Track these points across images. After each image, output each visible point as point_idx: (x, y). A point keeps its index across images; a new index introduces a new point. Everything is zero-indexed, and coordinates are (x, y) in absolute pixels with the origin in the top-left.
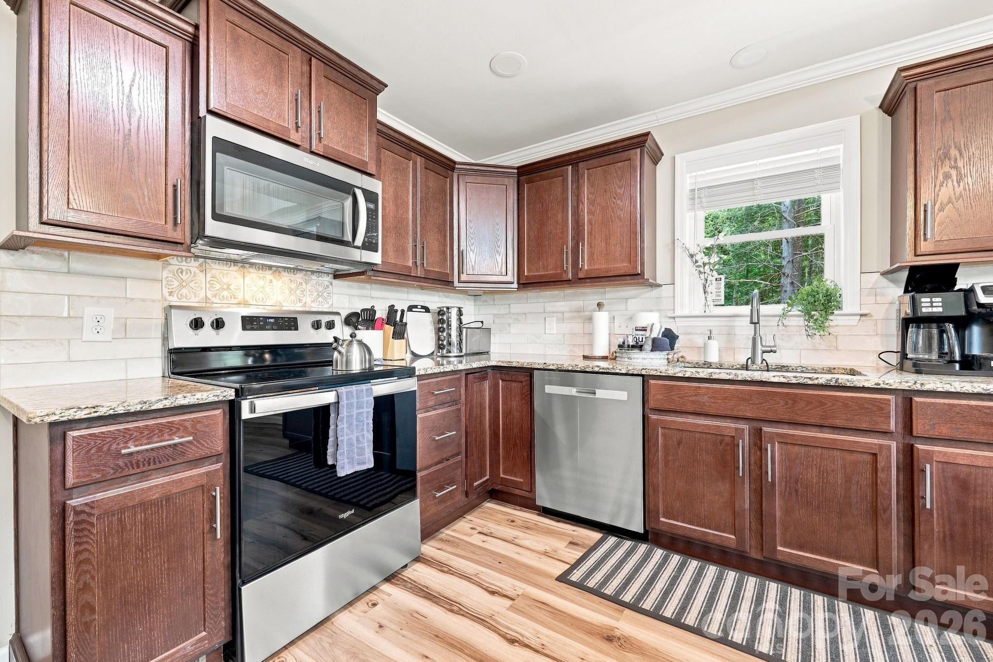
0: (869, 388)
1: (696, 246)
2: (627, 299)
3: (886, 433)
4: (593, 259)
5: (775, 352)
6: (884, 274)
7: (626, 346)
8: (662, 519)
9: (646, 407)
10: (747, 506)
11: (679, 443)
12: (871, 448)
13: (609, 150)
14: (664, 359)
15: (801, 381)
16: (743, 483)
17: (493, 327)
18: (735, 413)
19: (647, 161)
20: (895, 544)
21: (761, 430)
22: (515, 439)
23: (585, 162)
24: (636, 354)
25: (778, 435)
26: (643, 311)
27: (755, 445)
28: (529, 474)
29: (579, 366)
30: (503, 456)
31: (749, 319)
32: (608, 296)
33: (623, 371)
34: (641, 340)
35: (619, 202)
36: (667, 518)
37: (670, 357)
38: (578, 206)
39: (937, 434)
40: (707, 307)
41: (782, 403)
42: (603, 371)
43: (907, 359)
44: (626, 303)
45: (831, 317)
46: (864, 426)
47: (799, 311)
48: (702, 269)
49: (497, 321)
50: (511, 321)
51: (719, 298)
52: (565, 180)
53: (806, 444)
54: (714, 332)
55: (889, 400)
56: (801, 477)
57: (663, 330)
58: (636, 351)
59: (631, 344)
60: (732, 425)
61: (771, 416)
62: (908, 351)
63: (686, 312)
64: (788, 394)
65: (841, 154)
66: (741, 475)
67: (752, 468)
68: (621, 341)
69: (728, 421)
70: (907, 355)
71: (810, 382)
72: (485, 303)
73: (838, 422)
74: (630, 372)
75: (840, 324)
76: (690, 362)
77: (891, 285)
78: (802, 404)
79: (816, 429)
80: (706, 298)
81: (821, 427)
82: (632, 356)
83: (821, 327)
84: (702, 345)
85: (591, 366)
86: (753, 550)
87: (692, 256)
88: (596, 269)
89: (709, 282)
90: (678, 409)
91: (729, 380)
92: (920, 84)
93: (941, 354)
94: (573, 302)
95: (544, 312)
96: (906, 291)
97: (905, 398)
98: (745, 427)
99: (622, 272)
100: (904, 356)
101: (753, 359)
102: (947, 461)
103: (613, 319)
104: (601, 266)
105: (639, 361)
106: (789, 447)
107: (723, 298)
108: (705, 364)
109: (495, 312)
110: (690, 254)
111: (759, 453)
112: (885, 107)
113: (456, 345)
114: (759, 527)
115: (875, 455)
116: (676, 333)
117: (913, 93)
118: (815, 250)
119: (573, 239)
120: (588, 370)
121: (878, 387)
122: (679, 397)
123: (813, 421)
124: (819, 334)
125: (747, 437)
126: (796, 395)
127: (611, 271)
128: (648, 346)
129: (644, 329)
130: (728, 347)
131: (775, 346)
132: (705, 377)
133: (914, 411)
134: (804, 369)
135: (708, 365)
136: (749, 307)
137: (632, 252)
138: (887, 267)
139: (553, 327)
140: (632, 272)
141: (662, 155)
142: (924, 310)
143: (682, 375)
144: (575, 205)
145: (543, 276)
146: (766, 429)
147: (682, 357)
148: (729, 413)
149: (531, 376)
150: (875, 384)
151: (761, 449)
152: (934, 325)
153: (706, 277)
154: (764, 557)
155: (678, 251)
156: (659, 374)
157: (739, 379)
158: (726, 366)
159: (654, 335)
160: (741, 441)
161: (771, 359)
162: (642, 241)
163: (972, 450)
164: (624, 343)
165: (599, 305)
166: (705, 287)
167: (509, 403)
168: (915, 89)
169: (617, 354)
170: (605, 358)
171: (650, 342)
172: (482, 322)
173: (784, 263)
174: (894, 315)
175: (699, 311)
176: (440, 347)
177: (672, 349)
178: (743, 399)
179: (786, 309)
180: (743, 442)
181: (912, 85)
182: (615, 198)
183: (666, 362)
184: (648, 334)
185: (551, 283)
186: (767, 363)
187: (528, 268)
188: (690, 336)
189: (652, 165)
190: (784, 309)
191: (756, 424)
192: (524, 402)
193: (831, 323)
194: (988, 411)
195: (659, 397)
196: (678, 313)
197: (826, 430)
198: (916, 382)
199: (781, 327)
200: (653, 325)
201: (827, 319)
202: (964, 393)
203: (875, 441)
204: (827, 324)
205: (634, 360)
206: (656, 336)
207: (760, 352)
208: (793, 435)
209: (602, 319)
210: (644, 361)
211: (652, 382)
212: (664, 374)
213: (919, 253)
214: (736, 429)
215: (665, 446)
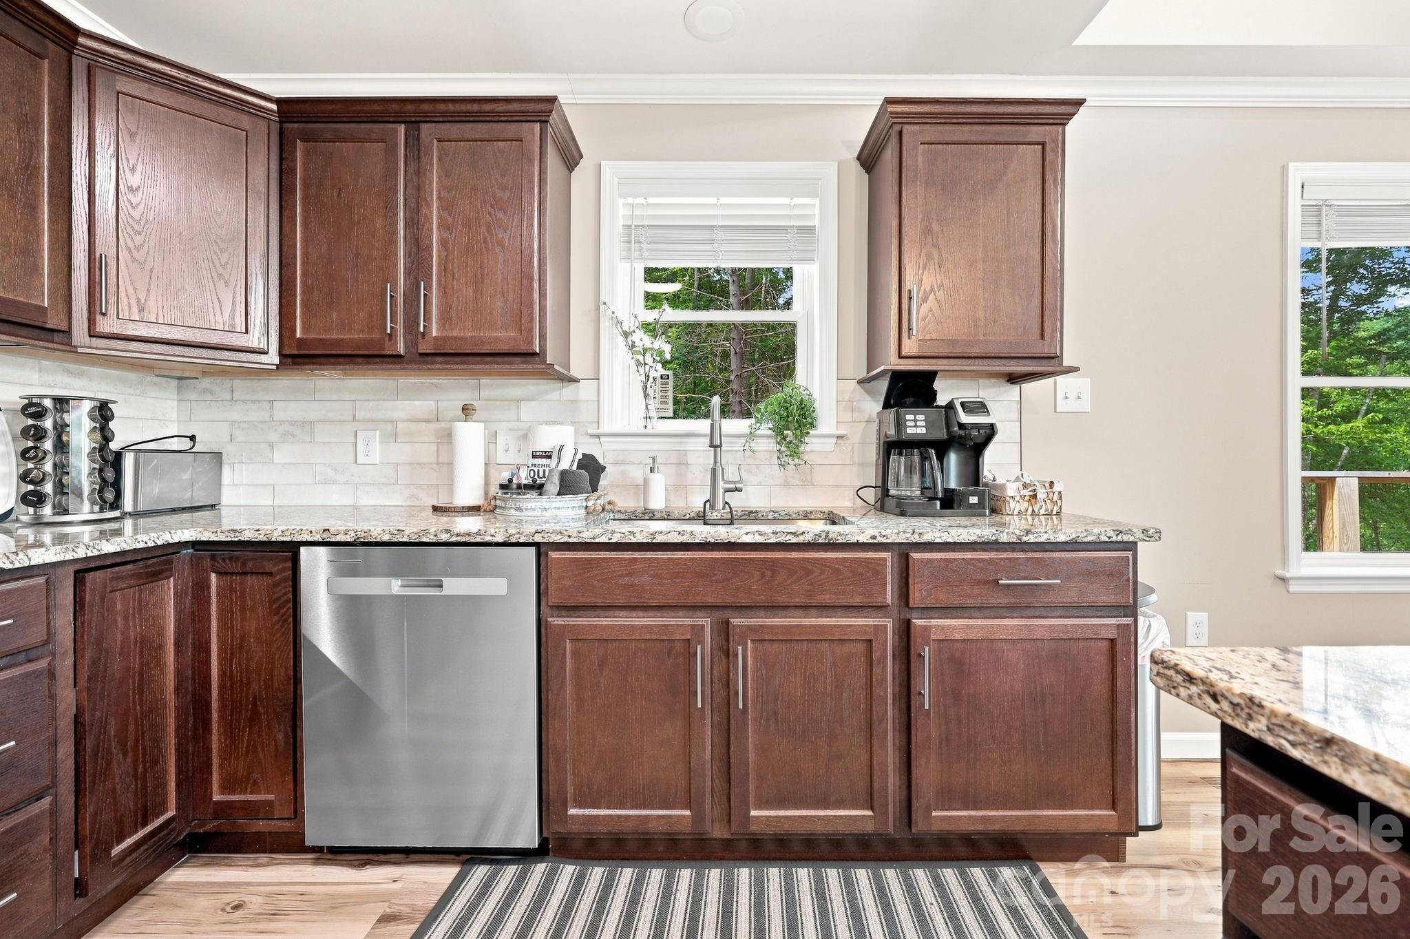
0: (864, 544)
1: (633, 318)
2: (519, 401)
3: (881, 608)
4: (450, 318)
5: (740, 491)
6: (861, 382)
7: (515, 486)
8: (573, 811)
9: (543, 604)
10: (708, 756)
11: (602, 664)
12: (866, 633)
13: (480, 113)
14: (580, 507)
15: (782, 539)
16: (703, 717)
17: (228, 451)
18: (690, 601)
19: (553, 160)
20: (891, 767)
21: (728, 622)
22: (255, 705)
23: (434, 125)
24: (531, 502)
25: (750, 628)
26: (547, 423)
27: (721, 648)
28: (289, 778)
29: (407, 532)
30: (221, 751)
31: (708, 440)
32: (485, 393)
33: (500, 539)
34: (541, 475)
35: (500, 215)
36: (580, 807)
37: (590, 503)
38: (418, 207)
39: (934, 601)
40: (648, 420)
41: (757, 575)
42: (458, 539)
43: (888, 496)
44: (519, 408)
45: (807, 439)
46: (858, 600)
47: (770, 429)
48: (640, 358)
49: (240, 436)
50: (273, 437)
51: (665, 406)
52: (391, 151)
53: (788, 637)
54: (659, 460)
55: (884, 560)
56: (781, 691)
57: (579, 456)
58: (532, 495)
59: (524, 482)
60: (687, 621)
61: (743, 600)
62: (891, 484)
63: (617, 428)
64: (764, 560)
65: (817, 212)
66: (699, 706)
67: (716, 687)
68: (505, 476)
69: (681, 614)
70: (888, 490)
71: (794, 540)
72: (209, 397)
73: (827, 599)
74: (513, 540)
75: (816, 449)
76: (623, 510)
77: (867, 397)
78: (783, 575)
79: (799, 612)
80: (647, 405)
81: (805, 608)
82: (523, 505)
83: (794, 454)
84: (641, 482)
85: (432, 531)
86: (717, 825)
87: (626, 335)
88: (455, 338)
89: (651, 380)
90: (600, 602)
91: (681, 544)
92: (906, 127)
93: (924, 489)
94: (417, 403)
95: (354, 419)
96: (887, 405)
97: (900, 555)
98: (704, 621)
99: (505, 348)
100: (885, 492)
101: (711, 502)
102: (944, 638)
103: (492, 438)
104: (466, 333)
105: (535, 514)
106: (767, 646)
107: (671, 407)
108: (644, 514)
109: (236, 414)
110: (623, 331)
111: (724, 661)
112: (863, 157)
113: (86, 492)
114: (726, 786)
115: (870, 641)
116: (601, 462)
117: (898, 137)
118: (762, 365)
119: (408, 273)
120: (428, 540)
121: (875, 541)
122: (602, 580)
123: (797, 600)
124: (793, 463)
125: (708, 638)
126: (775, 561)
127: (483, 343)
128: (553, 486)
129: (548, 455)
130: (678, 487)
131: (740, 482)
132: (644, 541)
133: (910, 573)
134: (776, 515)
135: (650, 515)
136: (708, 422)
137: (525, 312)
138: (863, 374)
139: (373, 450)
140: (523, 348)
141: (581, 157)
142: (909, 431)
143: (607, 541)
144: (413, 205)
145: (338, 342)
146: (735, 621)
147: (610, 503)
148: (682, 601)
149: (295, 559)
150: (871, 538)
151: (727, 654)
152: (916, 451)
153: (647, 371)
154: (732, 834)
155: (605, 324)
156: (565, 539)
157: (697, 541)
158: (676, 515)
159: (565, 464)
160: (699, 647)
161: (736, 501)
162: (543, 296)
163: (966, 618)
164: (510, 481)
165: (466, 410)
166: (645, 387)
167: (237, 625)
168: (900, 133)
169: (498, 503)
170: (473, 510)
171: (556, 480)
172: (193, 438)
173: (732, 377)
174: (873, 438)
175: (637, 425)
176: (34, 499)
177: (595, 489)
178: (702, 575)
179: (754, 426)
180: (703, 648)
181: (897, 128)
182: (492, 206)
183: (583, 511)
184: (553, 463)
185: (360, 360)
186: (730, 508)
187: (304, 324)
188: (622, 468)
189: (563, 169)
190: (750, 426)
191: (720, 615)
192: (276, 619)
193: (808, 448)
194: (981, 565)
195: (567, 583)
196: (604, 428)
197: (813, 612)
198: (914, 532)
199: (748, 453)
200: (562, 447)
201: (801, 442)
202: (961, 543)
203: (870, 621)
204: (802, 448)
205: (525, 513)
206: (567, 468)
207: (722, 491)
208: (772, 627)
209: (470, 435)
210: (545, 513)
211: (554, 555)
212: (575, 540)
213: (903, 354)
214: (693, 627)
215: (577, 672)
